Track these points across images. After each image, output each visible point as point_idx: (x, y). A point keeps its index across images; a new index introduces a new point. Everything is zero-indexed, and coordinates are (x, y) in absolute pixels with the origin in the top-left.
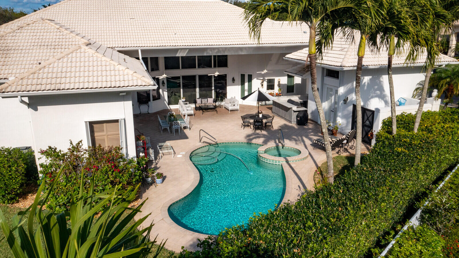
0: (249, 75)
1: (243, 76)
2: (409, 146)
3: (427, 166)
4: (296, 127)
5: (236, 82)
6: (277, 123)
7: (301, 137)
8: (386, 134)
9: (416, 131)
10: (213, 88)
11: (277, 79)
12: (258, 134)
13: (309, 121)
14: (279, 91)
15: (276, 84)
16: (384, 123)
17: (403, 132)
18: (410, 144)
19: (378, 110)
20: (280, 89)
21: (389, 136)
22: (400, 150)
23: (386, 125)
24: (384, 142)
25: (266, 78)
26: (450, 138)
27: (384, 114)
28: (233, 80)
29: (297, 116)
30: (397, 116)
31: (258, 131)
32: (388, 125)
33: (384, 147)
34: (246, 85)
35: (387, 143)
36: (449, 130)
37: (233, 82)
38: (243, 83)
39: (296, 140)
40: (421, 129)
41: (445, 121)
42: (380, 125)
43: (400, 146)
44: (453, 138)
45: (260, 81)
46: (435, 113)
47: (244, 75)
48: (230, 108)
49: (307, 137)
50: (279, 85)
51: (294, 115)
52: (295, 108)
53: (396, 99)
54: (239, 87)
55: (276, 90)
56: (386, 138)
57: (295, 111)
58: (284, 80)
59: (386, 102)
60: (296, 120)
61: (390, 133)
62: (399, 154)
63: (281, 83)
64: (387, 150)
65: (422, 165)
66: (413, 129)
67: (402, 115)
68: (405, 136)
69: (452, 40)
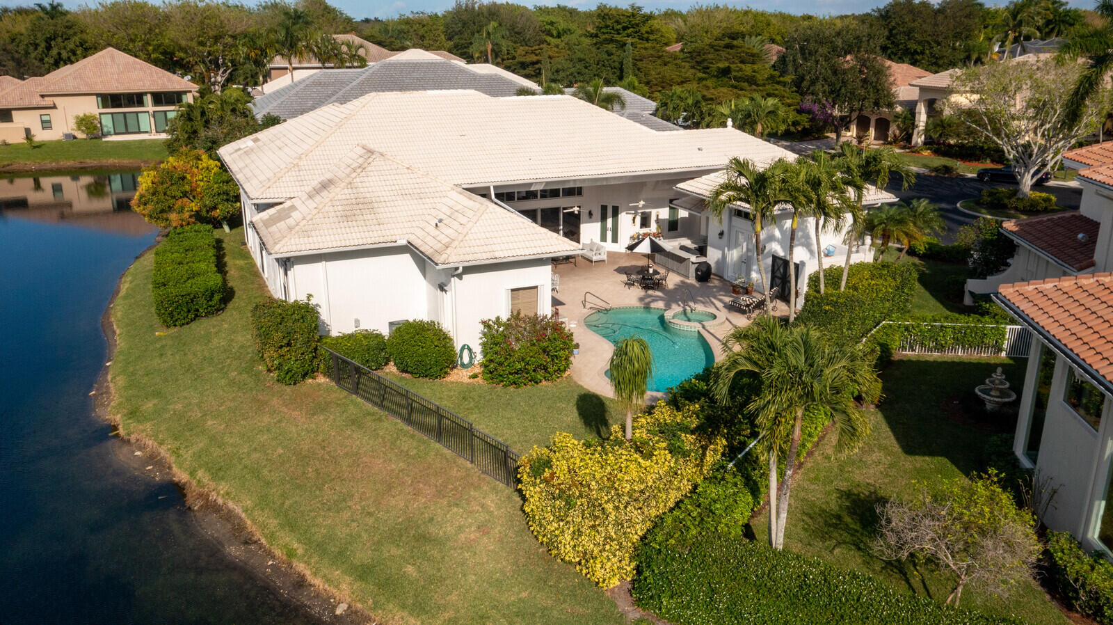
0: (613, 207)
1: (604, 208)
2: (835, 304)
3: (851, 322)
4: (697, 284)
5: (594, 217)
6: (672, 280)
7: (708, 297)
8: (815, 293)
9: (842, 289)
10: (561, 227)
11: (654, 212)
12: (651, 296)
13: (712, 276)
14: (657, 229)
15: (653, 218)
16: (810, 278)
17: (831, 291)
18: (837, 302)
19: (803, 263)
20: (659, 227)
21: (817, 295)
22: (827, 308)
23: (813, 281)
24: (813, 301)
25: (639, 211)
26: (875, 295)
27: (811, 268)
28: (590, 214)
29: (697, 270)
30: (825, 270)
31: (650, 292)
32: (815, 281)
33: (813, 306)
34: (610, 221)
35: (816, 302)
36: (875, 287)
37: (590, 218)
38: (604, 218)
39: (703, 303)
40: (847, 287)
41: (873, 277)
42: (806, 281)
43: (828, 304)
44: (877, 296)
45: (632, 216)
46: (868, 265)
47: (606, 206)
48: (595, 258)
49: (715, 297)
50: (658, 221)
51: (693, 268)
52: (693, 258)
53: (823, 247)
54: (598, 225)
55: (653, 228)
56: (815, 297)
57: (693, 263)
58: (664, 213)
59: (811, 252)
60: (694, 275)
61: (818, 292)
62: (826, 312)
63: (660, 217)
64: (816, 309)
65: (845, 321)
66: (839, 287)
67: (831, 267)
68: (832, 295)
69: (920, 113)
